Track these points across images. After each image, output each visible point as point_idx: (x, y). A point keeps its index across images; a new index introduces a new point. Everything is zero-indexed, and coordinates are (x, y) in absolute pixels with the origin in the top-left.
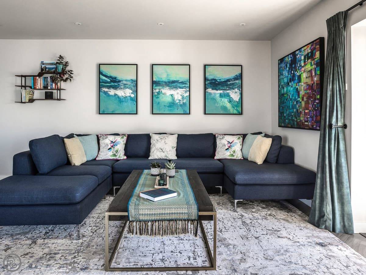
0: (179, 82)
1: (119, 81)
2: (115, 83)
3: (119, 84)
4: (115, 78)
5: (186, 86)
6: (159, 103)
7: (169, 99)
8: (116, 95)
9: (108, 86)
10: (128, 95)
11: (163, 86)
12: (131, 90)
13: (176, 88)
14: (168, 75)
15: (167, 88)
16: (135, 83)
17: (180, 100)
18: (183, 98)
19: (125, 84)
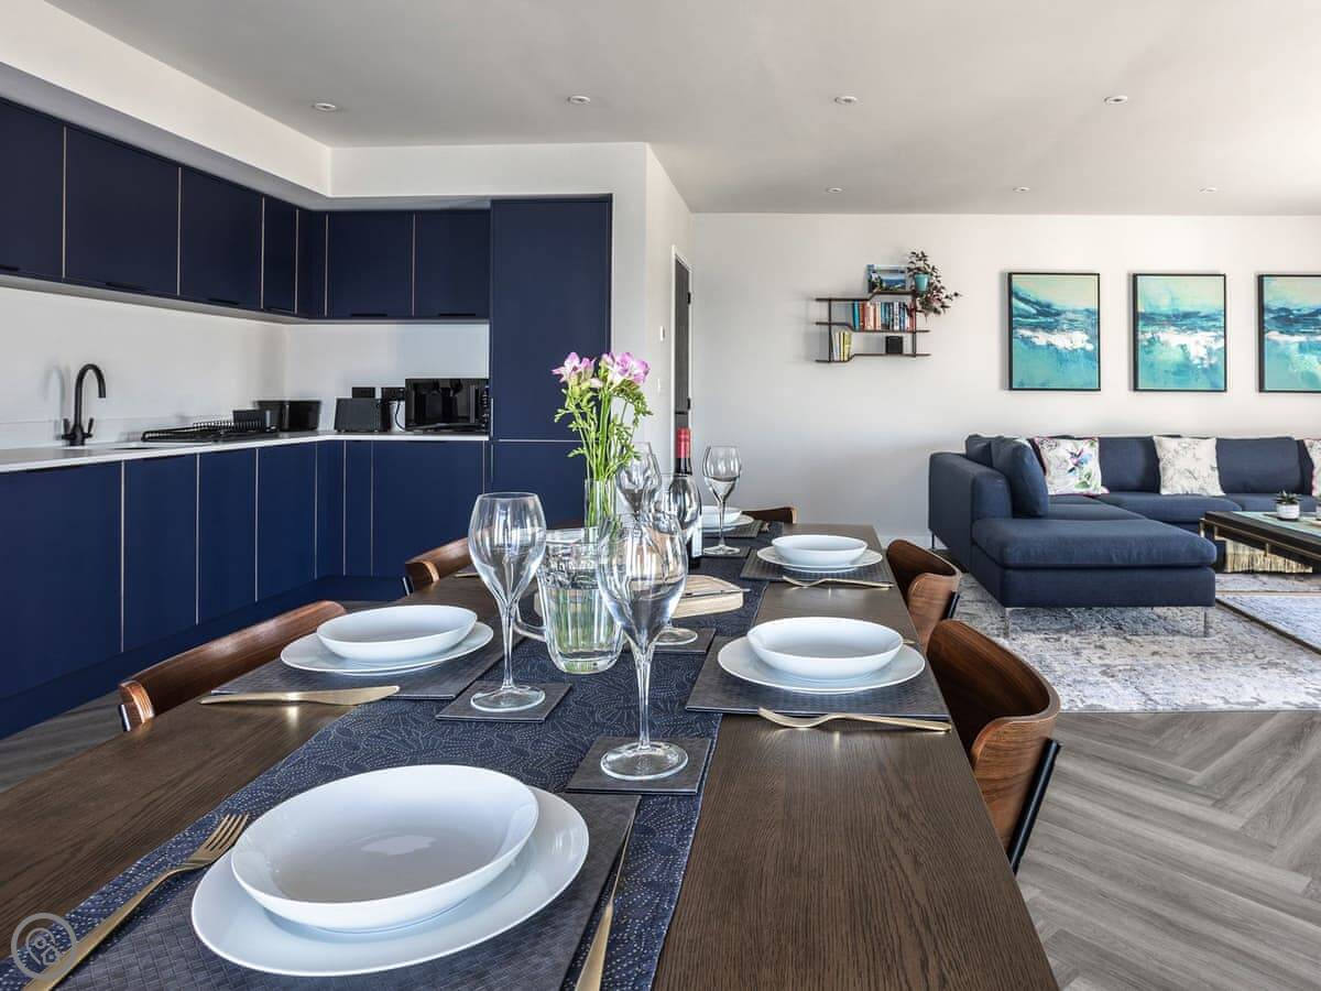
0: (1202, 314)
1: (1058, 314)
2: (1048, 316)
3: (1057, 321)
4: (1049, 306)
5: (1218, 324)
6: (1152, 365)
7: (1178, 357)
8: (1050, 345)
9: (1030, 324)
10: (1079, 345)
11: (1162, 325)
12: (1087, 333)
13: (1193, 329)
14: (1173, 299)
15: (1172, 328)
16: (1095, 317)
17: (1202, 359)
18: (1210, 353)
19: (1071, 320)
